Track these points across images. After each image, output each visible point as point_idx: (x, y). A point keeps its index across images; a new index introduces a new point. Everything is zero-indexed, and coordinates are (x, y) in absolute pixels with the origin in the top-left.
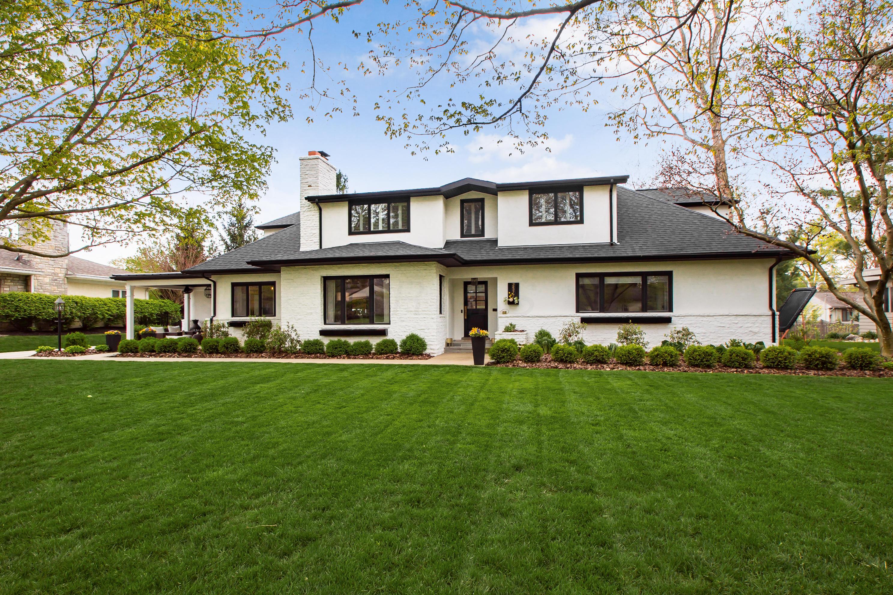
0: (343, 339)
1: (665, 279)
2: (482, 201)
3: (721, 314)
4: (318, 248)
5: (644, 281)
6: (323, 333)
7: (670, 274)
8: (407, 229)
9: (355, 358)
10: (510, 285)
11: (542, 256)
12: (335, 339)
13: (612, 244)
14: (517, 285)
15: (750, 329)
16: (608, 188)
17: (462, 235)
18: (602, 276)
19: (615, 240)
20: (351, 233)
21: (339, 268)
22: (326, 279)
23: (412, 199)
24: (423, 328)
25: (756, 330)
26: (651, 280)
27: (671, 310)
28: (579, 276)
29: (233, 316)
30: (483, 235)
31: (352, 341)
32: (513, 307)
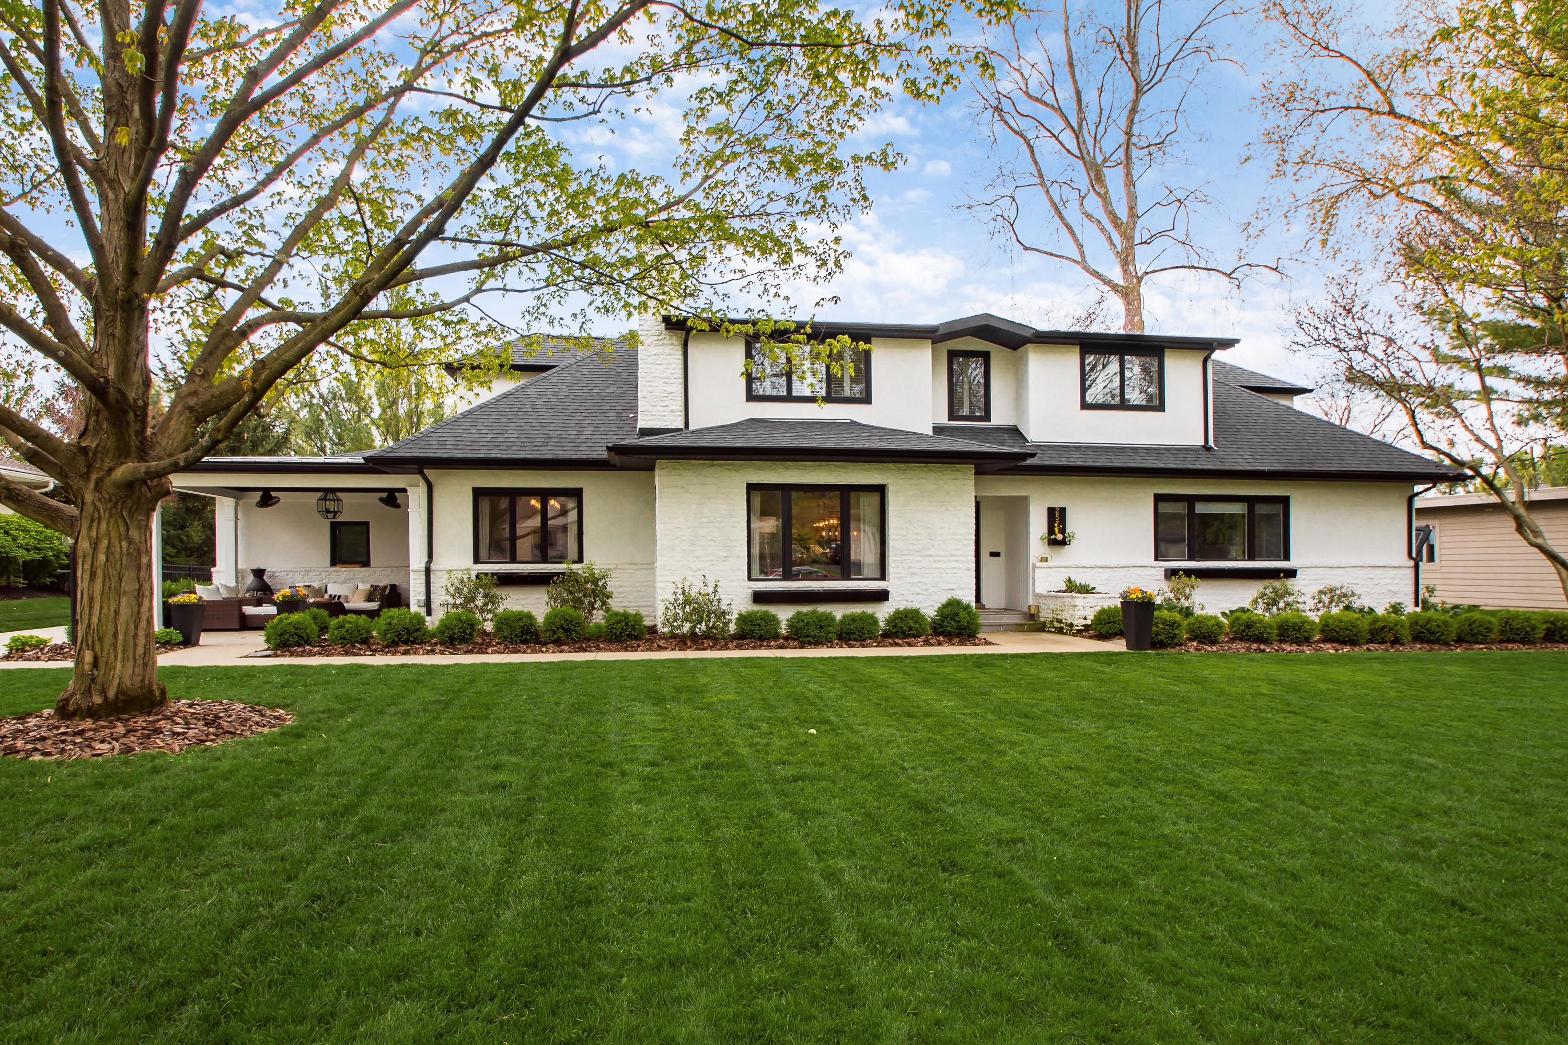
0: (822, 609)
1: (1279, 508)
2: (985, 356)
3: (1354, 564)
4: (680, 424)
5: (1251, 510)
6: (759, 597)
7: (1285, 502)
8: (866, 399)
9: (863, 646)
10: (1051, 511)
11: (1118, 462)
12: (806, 609)
13: (1207, 448)
14: (1063, 511)
15: (1389, 587)
16: (1203, 355)
17: (952, 417)
18: (1191, 500)
19: (1211, 443)
20: (751, 397)
21: (786, 468)
22: (751, 487)
23: (874, 340)
24: (952, 586)
25: (1395, 588)
26: (1261, 509)
27: (1287, 558)
28: (1158, 498)
29: (477, 560)
30: (987, 417)
31: (839, 612)
32: (1057, 549)
